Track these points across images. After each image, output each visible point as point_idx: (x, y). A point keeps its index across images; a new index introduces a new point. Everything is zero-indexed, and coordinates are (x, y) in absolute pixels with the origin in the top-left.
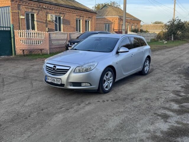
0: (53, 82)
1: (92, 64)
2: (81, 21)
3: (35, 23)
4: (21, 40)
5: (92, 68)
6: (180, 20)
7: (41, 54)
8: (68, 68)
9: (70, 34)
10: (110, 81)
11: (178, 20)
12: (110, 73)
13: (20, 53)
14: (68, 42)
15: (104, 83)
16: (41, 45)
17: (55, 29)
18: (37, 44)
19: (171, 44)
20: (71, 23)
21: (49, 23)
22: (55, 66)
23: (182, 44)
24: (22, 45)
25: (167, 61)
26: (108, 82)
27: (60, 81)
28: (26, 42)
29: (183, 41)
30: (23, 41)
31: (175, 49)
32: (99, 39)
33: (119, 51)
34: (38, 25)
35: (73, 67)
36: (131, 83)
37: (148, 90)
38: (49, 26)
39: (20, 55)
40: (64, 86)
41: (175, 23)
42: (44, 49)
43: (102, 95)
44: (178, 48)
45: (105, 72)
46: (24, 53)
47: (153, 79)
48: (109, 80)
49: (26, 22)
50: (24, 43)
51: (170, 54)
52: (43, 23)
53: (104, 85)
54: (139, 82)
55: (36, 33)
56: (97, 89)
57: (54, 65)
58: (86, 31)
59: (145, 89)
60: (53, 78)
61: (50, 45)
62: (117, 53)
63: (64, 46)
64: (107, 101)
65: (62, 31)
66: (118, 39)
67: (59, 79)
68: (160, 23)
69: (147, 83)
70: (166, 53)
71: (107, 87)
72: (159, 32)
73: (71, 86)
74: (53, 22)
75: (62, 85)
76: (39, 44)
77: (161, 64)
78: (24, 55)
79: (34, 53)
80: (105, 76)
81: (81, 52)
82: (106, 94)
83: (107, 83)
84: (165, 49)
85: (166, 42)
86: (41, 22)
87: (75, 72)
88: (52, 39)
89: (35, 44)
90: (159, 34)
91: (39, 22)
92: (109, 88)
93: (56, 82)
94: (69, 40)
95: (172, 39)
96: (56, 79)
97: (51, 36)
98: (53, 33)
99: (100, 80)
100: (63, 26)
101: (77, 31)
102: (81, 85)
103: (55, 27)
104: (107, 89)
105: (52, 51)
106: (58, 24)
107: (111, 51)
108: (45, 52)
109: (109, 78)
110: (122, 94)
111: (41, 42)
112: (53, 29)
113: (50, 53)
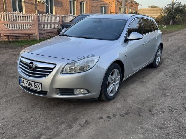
0: (29, 86)
1: (90, 59)
2: (75, 2)
3: (23, 4)
4: (5, 24)
5: (91, 65)
6: (180, 2)
7: (29, 40)
8: (52, 66)
9: (62, 17)
10: (117, 82)
11: (178, 3)
12: (116, 71)
13: (4, 39)
14: (60, 26)
15: (108, 86)
16: (29, 30)
17: (46, 11)
18: (24, 28)
19: (170, 29)
20: (64, 5)
21: (39, 4)
22: (32, 63)
23: (182, 29)
24: (7, 30)
25: (174, 49)
26: (114, 85)
27: (40, 87)
28: (11, 26)
29: (182, 26)
30: (7, 25)
31: (176, 34)
32: (99, 21)
33: (128, 38)
34: (26, 7)
35: (60, 65)
36: (141, 80)
37: (168, 92)
38: (39, 8)
39: (4, 42)
40: (46, 94)
41: (175, 6)
42: (32, 35)
43: (105, 104)
44: (179, 33)
45: (109, 71)
46: (9, 39)
47: (168, 74)
48: (114, 82)
49: (12, 3)
50: (9, 28)
51: (175, 39)
52: (32, 4)
53: (108, 90)
54: (151, 79)
55: (25, 16)
56: (98, 96)
57: (30, 61)
58: (81, 13)
59: (163, 91)
60: (29, 82)
61: (39, 29)
62: (126, 40)
63: (55, 30)
64: (114, 116)
65: (54, 14)
66: (126, 21)
67: (38, 84)
68: (156, 7)
69: (163, 81)
70: (170, 39)
71: (111, 92)
72: (157, 16)
73: (57, 94)
74: (44, 4)
75: (43, 92)
76: (26, 28)
77: (170, 52)
78: (9, 42)
79: (20, 39)
80: (110, 76)
81: (73, 39)
82: (111, 102)
83: (112, 86)
84: (166, 34)
85: (166, 26)
86: (30, 3)
87: (64, 72)
88: (41, 23)
89: (21, 28)
90: (157, 18)
91: (28, 3)
92: (115, 92)
93: (33, 88)
94: (61, 24)
95: (171, 24)
96: (33, 83)
97: (40, 19)
98: (43, 16)
99: (102, 84)
100: (55, 8)
101: (71, 13)
102: (73, 92)
103: (46, 9)
104: (112, 95)
105: (42, 37)
106: (49, 6)
107: (117, 38)
108: (34, 37)
109: (115, 79)
110: (134, 102)
111: (29, 26)
112: (44, 12)
113: (39, 40)
